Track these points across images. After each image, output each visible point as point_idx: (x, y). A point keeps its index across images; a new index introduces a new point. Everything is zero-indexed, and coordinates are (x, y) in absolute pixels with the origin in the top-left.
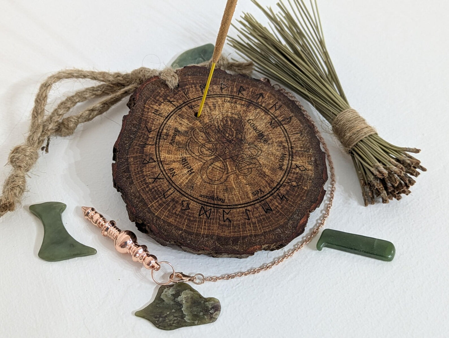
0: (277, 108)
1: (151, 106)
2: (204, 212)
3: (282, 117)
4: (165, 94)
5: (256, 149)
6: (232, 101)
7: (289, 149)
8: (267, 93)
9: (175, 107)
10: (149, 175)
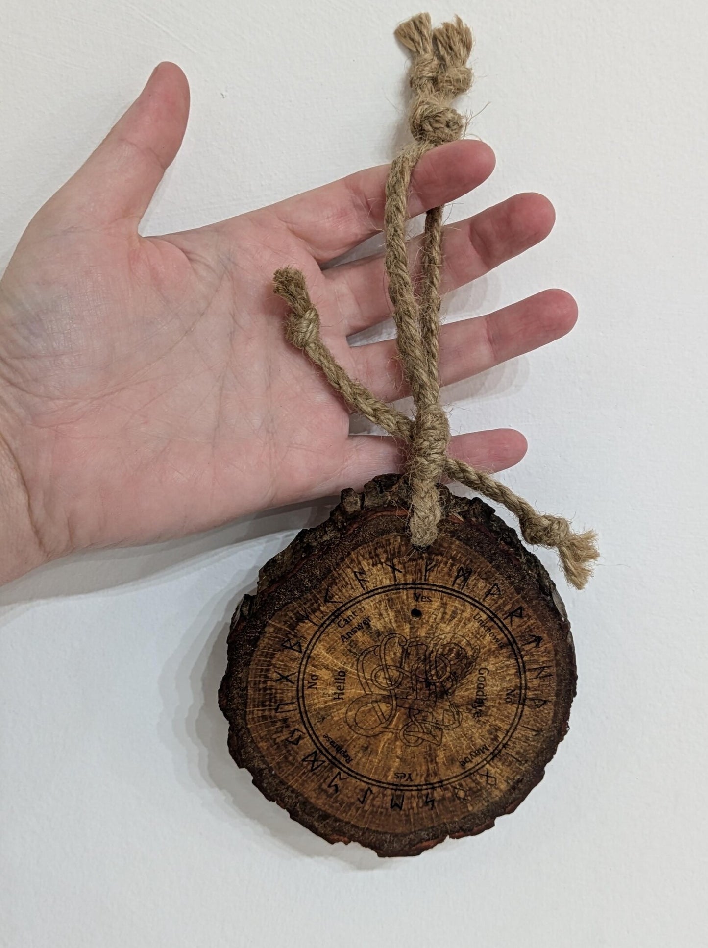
0: (541, 675)
1: (361, 558)
2: (313, 759)
3: (536, 692)
4: (397, 550)
5: (454, 717)
6: (487, 622)
7: (499, 745)
8: (550, 642)
9: (393, 583)
10: (278, 668)
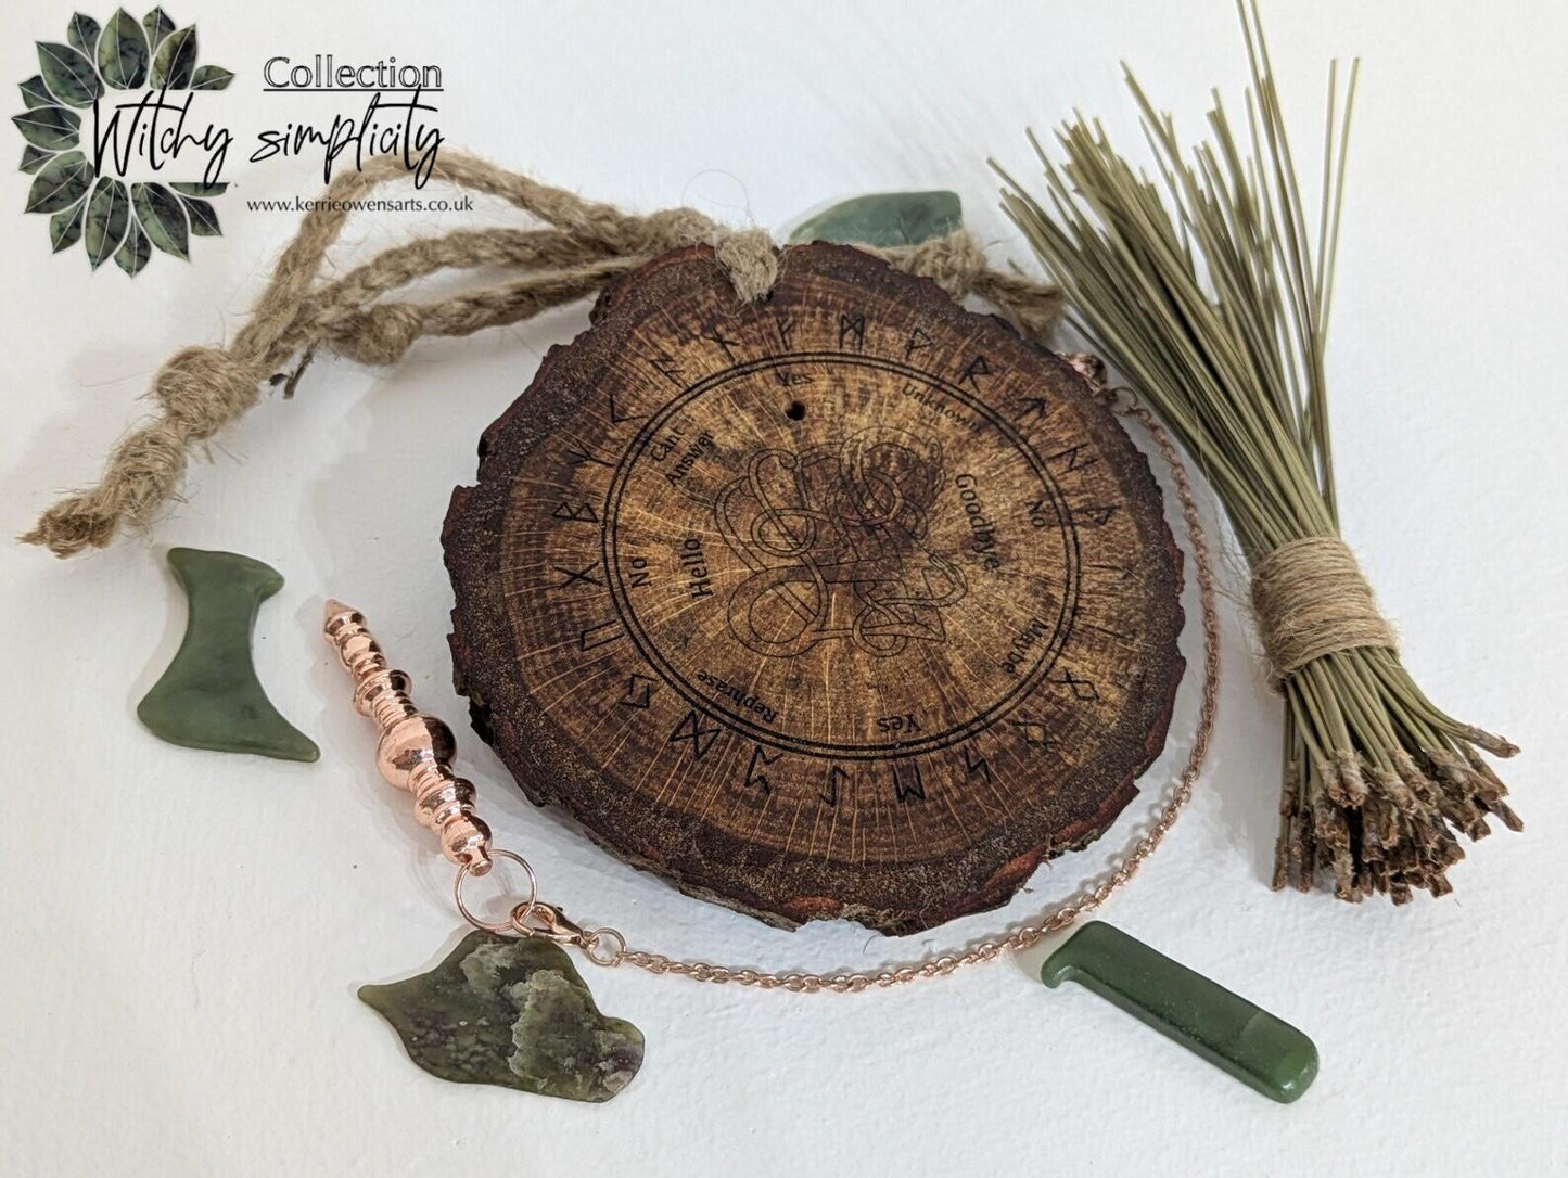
0: (1076, 464)
1: (655, 337)
2: (691, 731)
3: (1082, 497)
4: (715, 312)
5: (948, 579)
6: (931, 396)
7: (1063, 613)
8: (1063, 403)
9: (730, 365)
10: (560, 560)
